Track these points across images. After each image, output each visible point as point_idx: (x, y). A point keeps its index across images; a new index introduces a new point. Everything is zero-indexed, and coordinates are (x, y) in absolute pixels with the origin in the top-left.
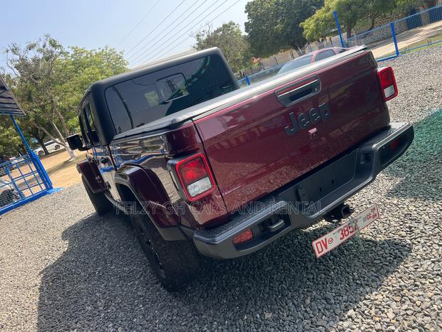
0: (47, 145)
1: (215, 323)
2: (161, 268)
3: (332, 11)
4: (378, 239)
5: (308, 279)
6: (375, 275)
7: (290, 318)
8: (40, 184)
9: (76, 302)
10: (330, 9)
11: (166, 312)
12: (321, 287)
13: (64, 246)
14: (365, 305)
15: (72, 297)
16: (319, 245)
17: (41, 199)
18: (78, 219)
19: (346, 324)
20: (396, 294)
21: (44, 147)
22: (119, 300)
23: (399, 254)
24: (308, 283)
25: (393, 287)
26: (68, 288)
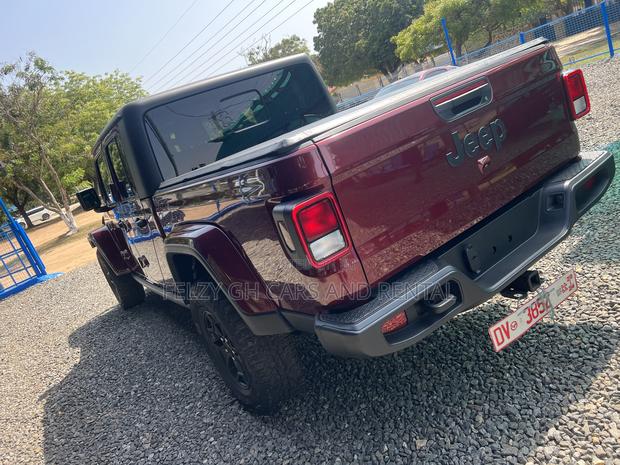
0: (31, 214)
1: (338, 459)
2: (241, 379)
3: (434, 20)
4: (567, 324)
5: (472, 385)
6: (576, 374)
7: (456, 446)
8: (26, 269)
9: (104, 438)
10: (432, 17)
11: (255, 446)
12: (494, 396)
13: (75, 356)
14: (571, 419)
15: (97, 431)
16: (498, 332)
17: (28, 290)
18: (91, 316)
19: (549, 450)
20: (615, 401)
21: (26, 217)
22: (174, 432)
23: (604, 343)
24: (473, 392)
25: (608, 390)
26: (89, 418)
